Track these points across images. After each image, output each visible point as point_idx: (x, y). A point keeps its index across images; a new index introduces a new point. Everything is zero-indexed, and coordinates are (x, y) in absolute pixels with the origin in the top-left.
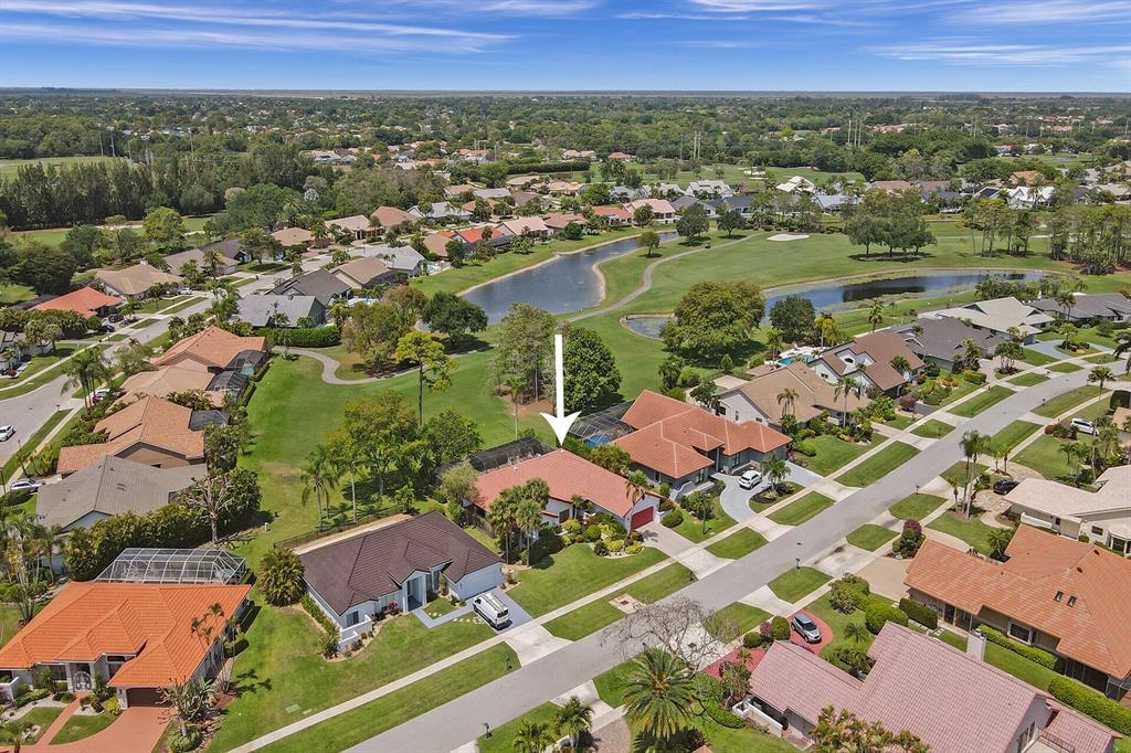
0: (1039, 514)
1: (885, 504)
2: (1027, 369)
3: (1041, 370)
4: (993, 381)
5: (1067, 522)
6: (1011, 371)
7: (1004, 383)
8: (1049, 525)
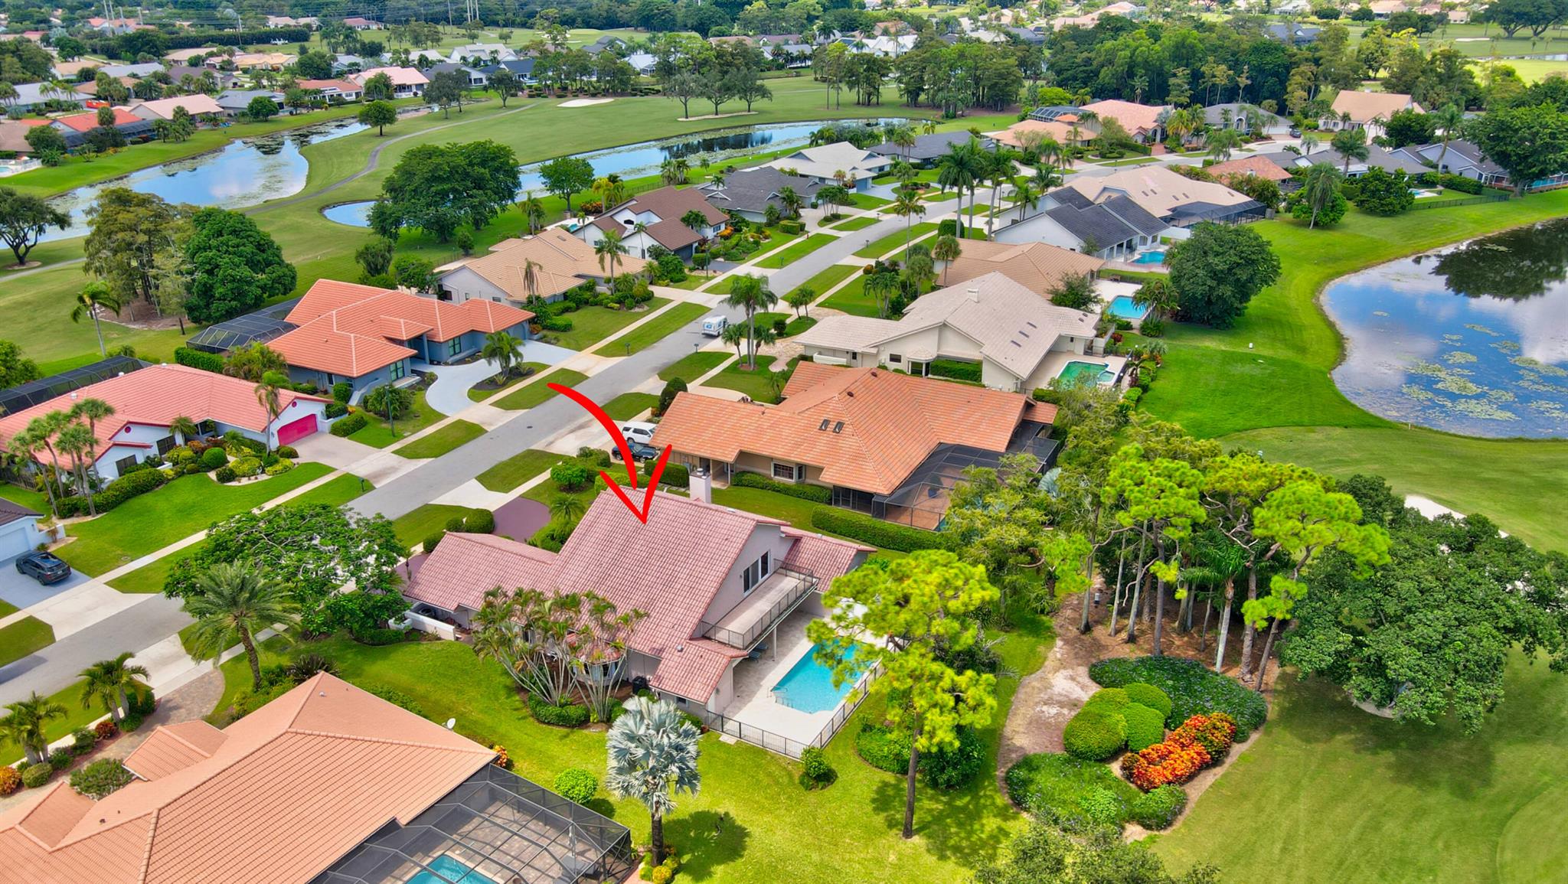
0: (834, 352)
1: (654, 370)
2: (857, 213)
3: (872, 214)
4: (813, 229)
5: (863, 354)
6: (836, 217)
7: (827, 230)
8: (843, 361)
